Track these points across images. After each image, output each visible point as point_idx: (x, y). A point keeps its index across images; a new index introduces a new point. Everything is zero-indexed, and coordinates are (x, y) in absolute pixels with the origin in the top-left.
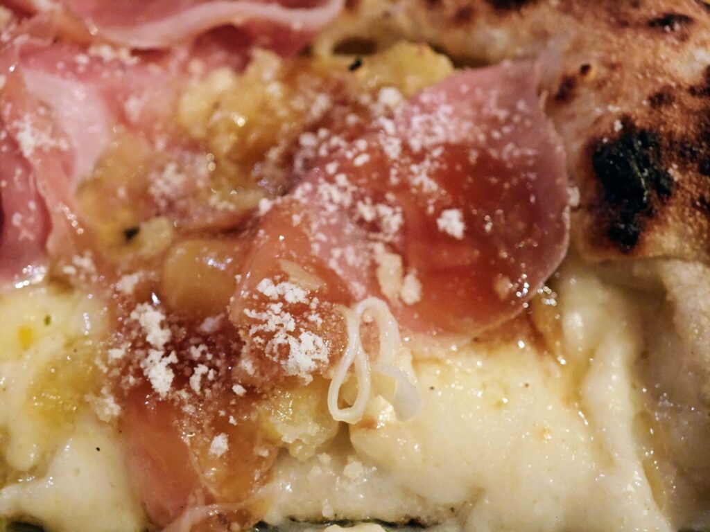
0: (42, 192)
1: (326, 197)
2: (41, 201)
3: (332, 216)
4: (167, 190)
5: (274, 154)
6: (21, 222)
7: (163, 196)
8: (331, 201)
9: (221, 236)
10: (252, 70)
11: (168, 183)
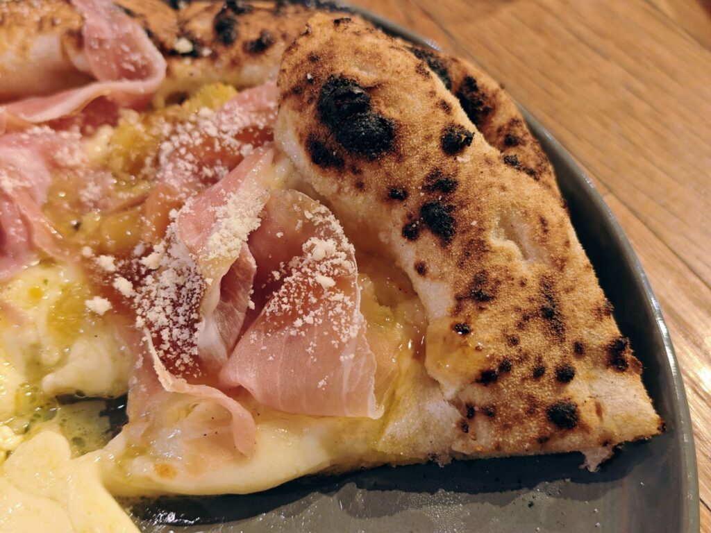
0: (24, 212)
1: (183, 168)
2: (23, 218)
3: (189, 177)
4: (92, 197)
5: (148, 161)
6: (14, 232)
7: (90, 201)
8: (186, 170)
9: (129, 209)
10: (121, 122)
11: (92, 193)
